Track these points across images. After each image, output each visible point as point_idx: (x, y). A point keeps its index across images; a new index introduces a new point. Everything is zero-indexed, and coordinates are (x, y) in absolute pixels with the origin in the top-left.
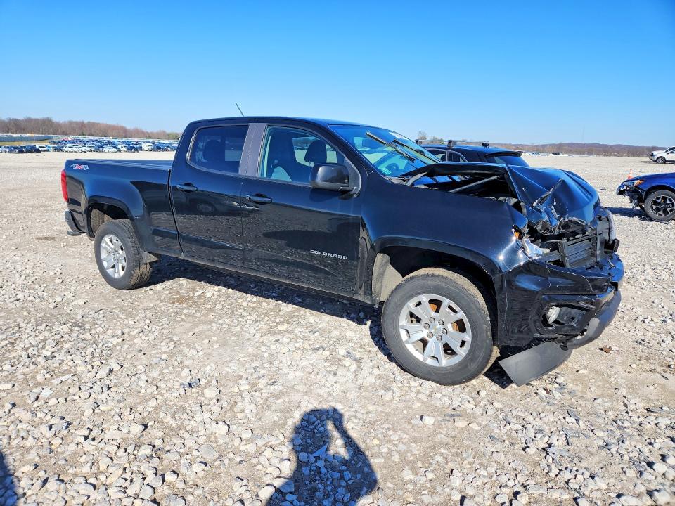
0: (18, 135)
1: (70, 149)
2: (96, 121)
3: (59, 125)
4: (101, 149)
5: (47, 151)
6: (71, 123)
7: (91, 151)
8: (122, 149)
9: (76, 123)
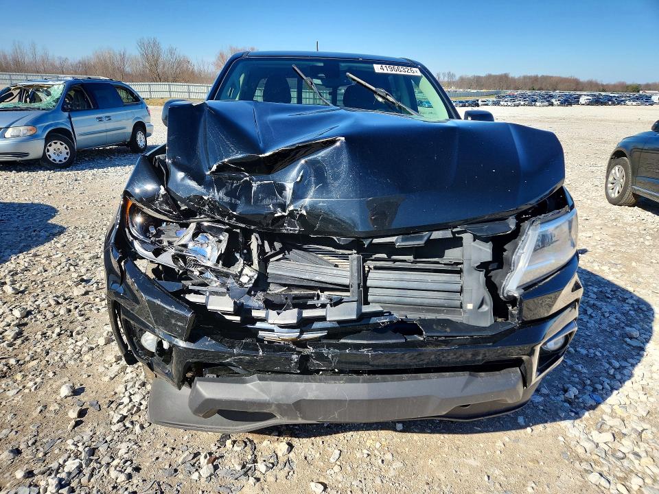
0: (475, 91)
1: (505, 104)
2: (550, 75)
3: (513, 80)
4: (533, 103)
5: (487, 105)
6: (525, 77)
7: (524, 105)
8: (555, 103)
9: (530, 78)
